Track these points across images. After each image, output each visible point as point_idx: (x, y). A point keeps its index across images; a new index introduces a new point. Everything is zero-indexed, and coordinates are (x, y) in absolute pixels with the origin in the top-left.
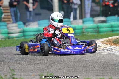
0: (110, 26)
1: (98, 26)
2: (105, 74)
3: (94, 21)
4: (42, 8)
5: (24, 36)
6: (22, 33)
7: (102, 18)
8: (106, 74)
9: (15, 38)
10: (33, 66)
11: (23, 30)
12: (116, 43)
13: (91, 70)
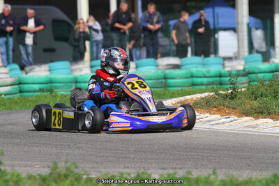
0: (190, 75)
1: (165, 75)
2: (177, 166)
3: (157, 66)
4: (58, 38)
5: (21, 92)
6: (17, 86)
7: (174, 61)
8: (180, 166)
9: (3, 96)
10: (38, 149)
11: (19, 79)
12: (200, 108)
13: (151, 159)
